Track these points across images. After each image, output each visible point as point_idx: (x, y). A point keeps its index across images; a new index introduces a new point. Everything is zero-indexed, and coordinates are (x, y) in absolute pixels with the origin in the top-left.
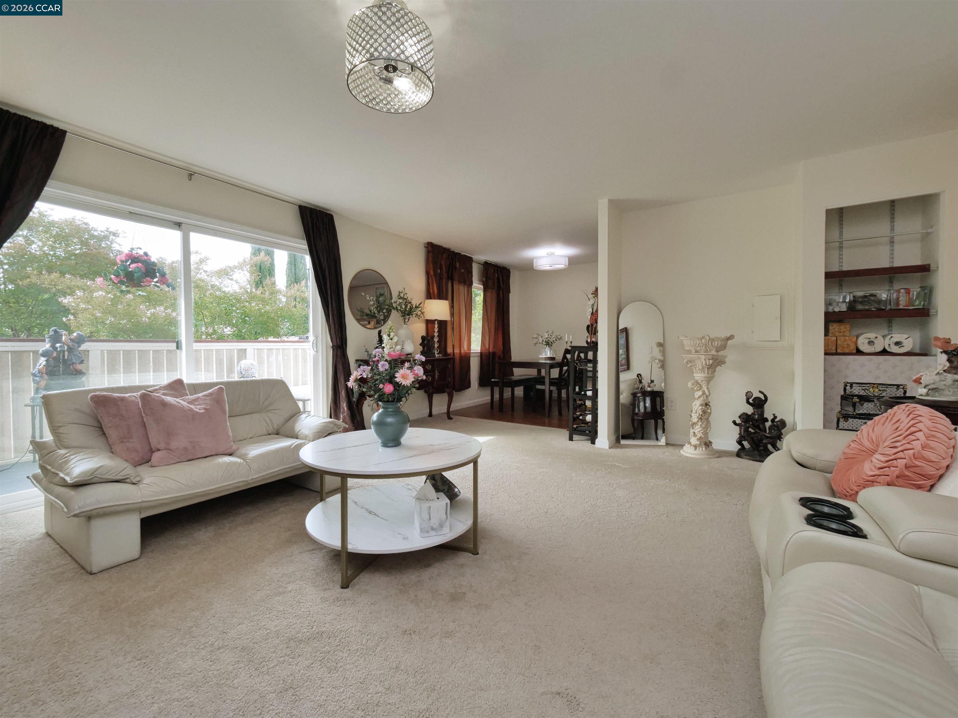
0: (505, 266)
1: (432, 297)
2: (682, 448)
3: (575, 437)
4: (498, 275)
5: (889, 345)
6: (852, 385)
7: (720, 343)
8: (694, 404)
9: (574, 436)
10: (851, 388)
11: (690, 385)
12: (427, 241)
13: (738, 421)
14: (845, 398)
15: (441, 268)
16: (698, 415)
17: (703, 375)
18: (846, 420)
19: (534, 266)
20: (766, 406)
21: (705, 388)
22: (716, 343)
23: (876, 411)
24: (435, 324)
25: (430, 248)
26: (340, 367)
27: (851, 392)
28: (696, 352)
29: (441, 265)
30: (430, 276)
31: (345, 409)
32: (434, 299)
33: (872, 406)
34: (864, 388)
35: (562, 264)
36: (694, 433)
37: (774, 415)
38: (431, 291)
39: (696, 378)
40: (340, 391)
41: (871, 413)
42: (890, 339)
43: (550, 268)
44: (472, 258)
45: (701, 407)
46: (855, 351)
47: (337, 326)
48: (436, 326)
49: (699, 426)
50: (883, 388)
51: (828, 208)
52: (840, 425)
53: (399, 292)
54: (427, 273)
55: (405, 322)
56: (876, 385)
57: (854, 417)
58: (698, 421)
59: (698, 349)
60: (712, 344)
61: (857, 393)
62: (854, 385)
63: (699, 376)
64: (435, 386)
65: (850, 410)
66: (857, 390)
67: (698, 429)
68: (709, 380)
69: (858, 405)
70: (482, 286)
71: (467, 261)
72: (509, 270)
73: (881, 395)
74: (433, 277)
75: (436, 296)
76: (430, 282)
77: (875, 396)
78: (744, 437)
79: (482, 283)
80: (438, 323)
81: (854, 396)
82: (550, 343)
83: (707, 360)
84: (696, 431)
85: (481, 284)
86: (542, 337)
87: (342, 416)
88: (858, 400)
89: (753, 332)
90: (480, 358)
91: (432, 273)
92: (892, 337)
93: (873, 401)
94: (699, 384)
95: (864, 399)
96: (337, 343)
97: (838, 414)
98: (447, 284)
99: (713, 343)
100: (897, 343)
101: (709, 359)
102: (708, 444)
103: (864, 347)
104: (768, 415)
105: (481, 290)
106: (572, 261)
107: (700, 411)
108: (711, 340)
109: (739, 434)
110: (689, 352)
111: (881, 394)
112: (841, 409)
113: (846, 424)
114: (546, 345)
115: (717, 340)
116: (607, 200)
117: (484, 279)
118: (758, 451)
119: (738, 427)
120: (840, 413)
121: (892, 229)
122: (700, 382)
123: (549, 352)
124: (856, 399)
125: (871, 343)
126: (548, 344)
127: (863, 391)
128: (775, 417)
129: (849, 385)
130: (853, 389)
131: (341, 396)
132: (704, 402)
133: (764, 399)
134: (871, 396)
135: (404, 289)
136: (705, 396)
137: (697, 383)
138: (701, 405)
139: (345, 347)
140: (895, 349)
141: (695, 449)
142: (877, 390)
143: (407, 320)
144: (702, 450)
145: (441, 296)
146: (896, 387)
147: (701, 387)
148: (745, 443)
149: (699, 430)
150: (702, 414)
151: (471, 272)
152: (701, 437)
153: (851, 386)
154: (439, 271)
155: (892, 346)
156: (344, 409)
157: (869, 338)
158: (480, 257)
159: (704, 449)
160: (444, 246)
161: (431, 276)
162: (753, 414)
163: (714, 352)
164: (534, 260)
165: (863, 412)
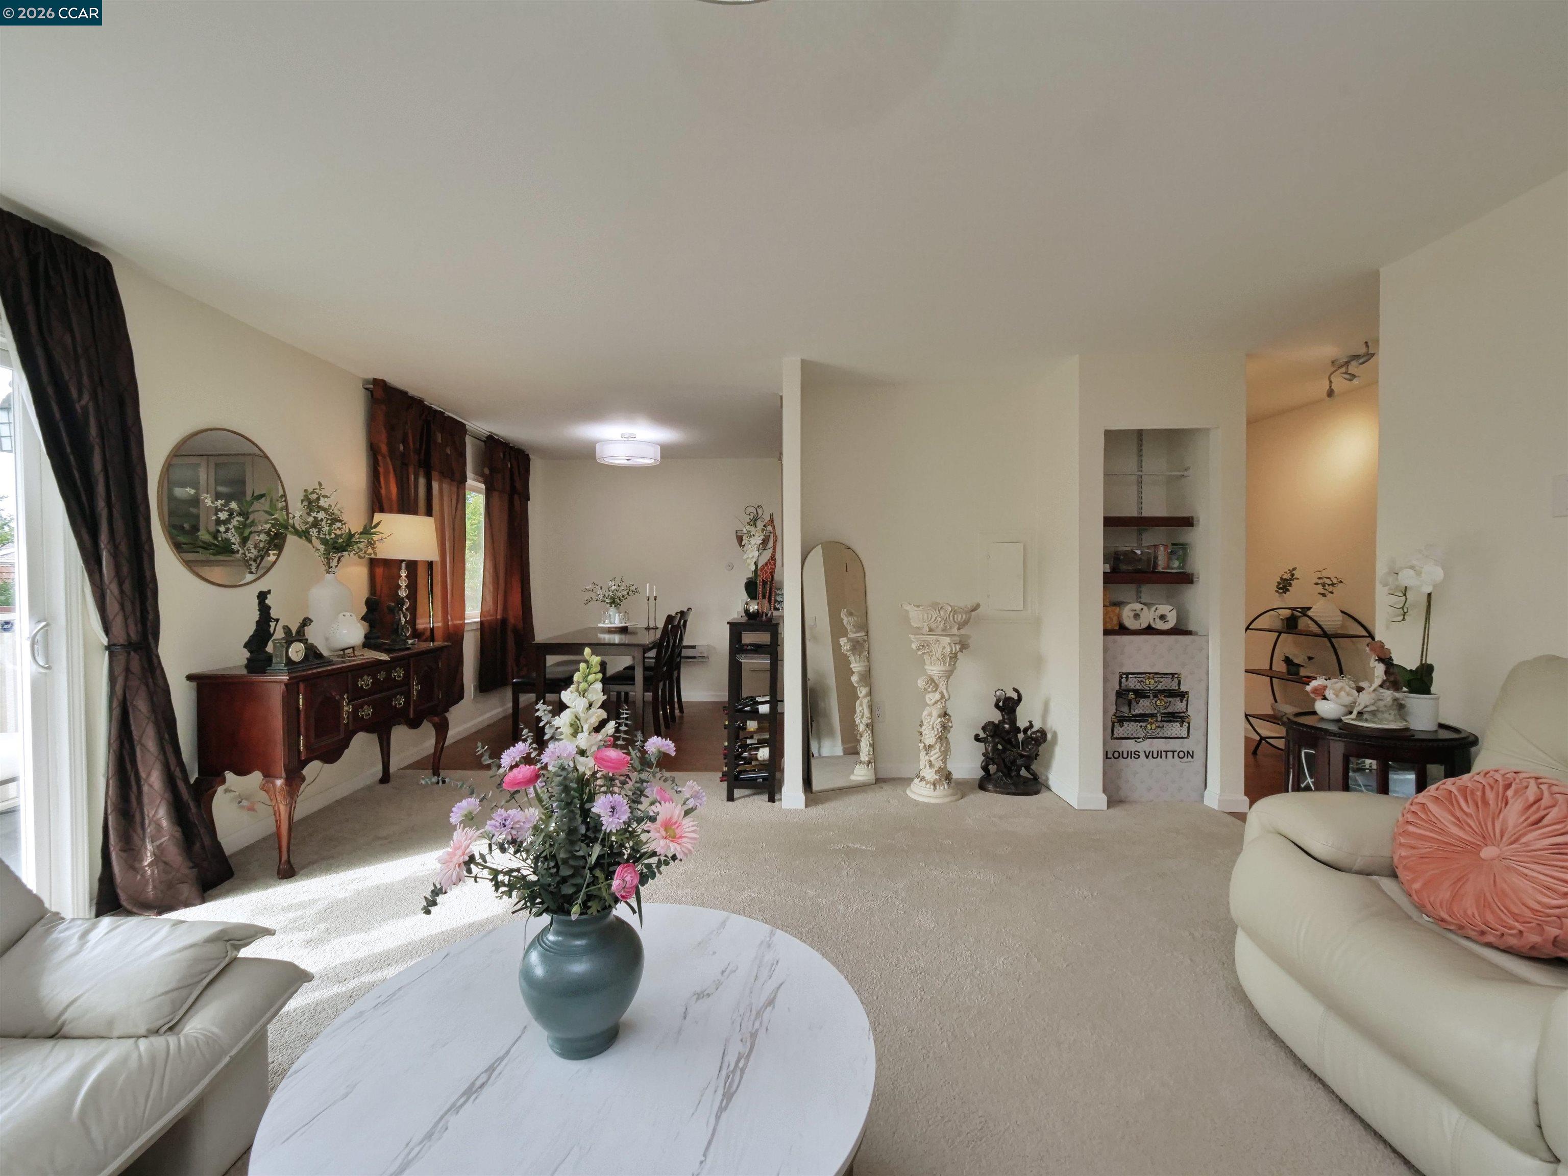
0: (523, 448)
1: (386, 506)
2: (909, 785)
3: (737, 793)
4: (511, 465)
5: (1154, 619)
6: (1127, 674)
7: (964, 617)
8: (925, 713)
9: (736, 791)
10: (1127, 681)
11: (921, 683)
12: (371, 376)
13: (982, 735)
14: (1121, 694)
15: (405, 441)
16: (936, 733)
17: (942, 668)
18: (1121, 724)
19: (598, 456)
20: (1019, 710)
21: (942, 687)
22: (960, 616)
23: (1151, 709)
24: (400, 569)
25: (379, 394)
26: (141, 705)
27: (1126, 686)
28: (931, 630)
29: (405, 436)
30: (380, 458)
31: (165, 823)
32: (391, 512)
33: (1148, 703)
34: (1140, 679)
35: (648, 457)
36: (930, 761)
37: (1030, 722)
38: (383, 492)
39: (929, 672)
40: (143, 775)
41: (1147, 712)
42: (1155, 611)
43: (626, 462)
44: (464, 425)
45: (939, 719)
46: (1117, 628)
47: (127, 586)
48: (403, 573)
49: (937, 750)
50: (1158, 679)
51: (1106, 429)
52: (1115, 732)
53: (306, 491)
54: (373, 451)
55: (330, 567)
56: (1151, 675)
57: (1129, 720)
58: (936, 743)
59: (934, 625)
60: (954, 619)
61: (1132, 687)
62: (1130, 676)
63: (935, 669)
64: (412, 716)
65: (1125, 709)
66: (1133, 683)
67: (935, 754)
68: (949, 674)
69: (1134, 703)
70: (483, 486)
71: (456, 430)
72: (528, 455)
73: (1156, 688)
74: (388, 459)
75: (395, 507)
76: (381, 470)
77: (1151, 690)
78: (992, 759)
79: (481, 479)
80: (407, 568)
81: (1129, 691)
82: (617, 600)
83: (953, 645)
84: (932, 759)
85: (478, 481)
86: (601, 588)
87: (149, 847)
88: (1133, 696)
89: (988, 596)
90: (478, 633)
91: (384, 448)
92: (1156, 609)
93: (1149, 697)
94: (935, 682)
95: (1140, 694)
96: (128, 635)
97: (1114, 717)
98: (416, 480)
99: (956, 616)
100: (1162, 617)
101: (955, 644)
102: (948, 777)
103: (1130, 623)
104: (1022, 723)
105: (480, 493)
106: (668, 452)
107: (939, 726)
108: (954, 612)
109: (984, 755)
110: (917, 631)
111: (1157, 686)
112: (1116, 710)
113: (1121, 729)
114: (611, 604)
115: (960, 613)
116: (799, 359)
117: (487, 471)
118: (1011, 777)
119: (983, 744)
120: (1114, 715)
121: (1140, 466)
122: (936, 678)
123: (617, 618)
124: (1132, 696)
125: (1137, 616)
126: (614, 602)
127: (1139, 684)
128: (1031, 726)
129: (1125, 676)
130: (1128, 682)
131: (145, 788)
132: (941, 712)
133: (1016, 698)
134: (1147, 690)
135: (320, 484)
136: (943, 701)
137: (931, 680)
138: (939, 716)
139: (153, 645)
140: (1160, 625)
141: (935, 789)
142: (1152, 681)
143: (334, 563)
144: (944, 788)
145: (406, 506)
146: (1171, 676)
147: (937, 686)
148: (992, 768)
149: (937, 756)
150: (941, 731)
151: (463, 455)
152: (940, 768)
153: (1127, 678)
154: (401, 448)
155: (1158, 620)
156: (159, 826)
157: (1135, 610)
158: (479, 425)
159: (946, 786)
160: (412, 392)
161: (384, 457)
162: (1003, 722)
163: (955, 631)
164: (598, 446)
165: (1139, 713)
